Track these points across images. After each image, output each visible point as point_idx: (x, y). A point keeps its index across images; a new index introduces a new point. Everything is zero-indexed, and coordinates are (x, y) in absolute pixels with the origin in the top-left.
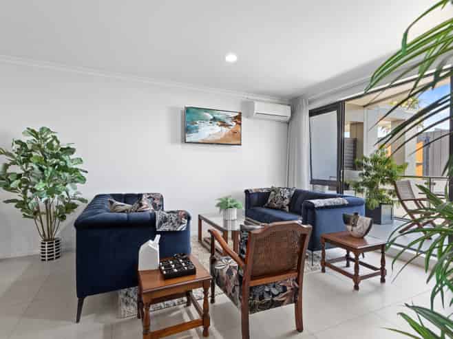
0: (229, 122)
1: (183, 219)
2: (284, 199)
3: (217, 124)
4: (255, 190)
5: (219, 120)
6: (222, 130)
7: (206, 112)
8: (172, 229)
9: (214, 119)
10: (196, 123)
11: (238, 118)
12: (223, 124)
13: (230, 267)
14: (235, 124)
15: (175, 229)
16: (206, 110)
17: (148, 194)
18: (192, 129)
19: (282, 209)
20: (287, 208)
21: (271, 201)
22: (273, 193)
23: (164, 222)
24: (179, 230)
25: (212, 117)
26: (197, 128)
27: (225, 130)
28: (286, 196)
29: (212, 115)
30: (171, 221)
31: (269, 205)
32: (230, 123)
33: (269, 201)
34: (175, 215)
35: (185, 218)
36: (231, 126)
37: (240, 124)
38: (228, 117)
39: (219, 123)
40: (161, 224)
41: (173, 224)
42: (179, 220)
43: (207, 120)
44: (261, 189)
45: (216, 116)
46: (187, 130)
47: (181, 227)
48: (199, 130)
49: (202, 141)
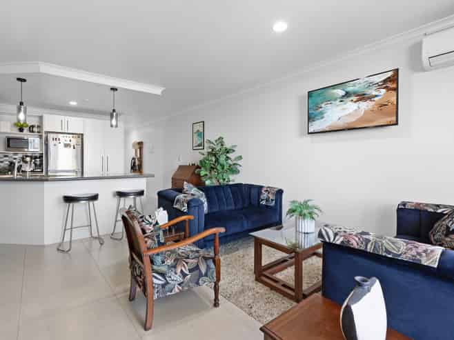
3: (352, 101)
5: (355, 94)
7: (334, 89)
9: (348, 94)
10: (321, 108)
11: (392, 80)
12: (362, 97)
26: (322, 113)
29: (343, 90)
36: (376, 96)
37: (396, 89)
38: (371, 85)
39: (355, 98)
43: (335, 100)
46: (311, 118)
48: (325, 115)
49: (327, 129)
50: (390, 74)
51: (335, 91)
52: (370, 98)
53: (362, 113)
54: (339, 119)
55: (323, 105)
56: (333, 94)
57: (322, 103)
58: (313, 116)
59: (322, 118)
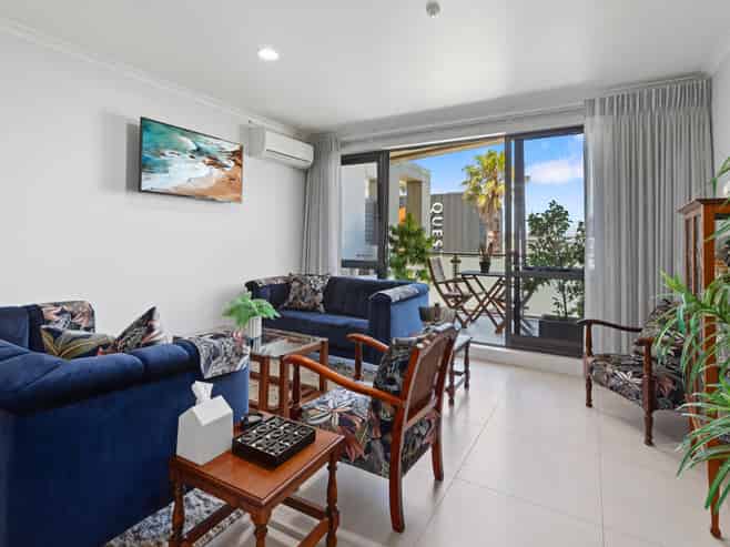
0: (223, 159)
1: (244, 346)
2: (315, 292)
3: (204, 161)
4: (266, 280)
5: (208, 154)
6: (211, 174)
7: (183, 135)
8: (227, 370)
9: (199, 151)
10: (163, 155)
11: (238, 154)
12: (214, 162)
13: (340, 414)
14: (232, 164)
15: (232, 369)
16: (185, 132)
17: (56, 305)
18: (156, 164)
19: (314, 309)
20: (322, 308)
21: (295, 298)
22: (295, 284)
23: (214, 358)
24: (237, 369)
25: (195, 148)
27: (216, 172)
28: (318, 288)
30: (226, 353)
31: (290, 304)
32: (226, 162)
33: (291, 297)
34: (230, 340)
35: (248, 345)
36: (227, 166)
37: (241, 166)
38: (222, 151)
39: (207, 160)
40: (208, 362)
41: (229, 359)
42: (238, 350)
43: (185, 151)
44: (274, 279)
45: (201, 145)
47: (242, 362)
49: (174, 191)
50: (237, 148)
51: (184, 139)
52: (222, 166)
53: (214, 181)
54: (189, 180)
55: (167, 152)
56: (182, 142)
57: (166, 148)
58: (149, 163)
59: (167, 172)
